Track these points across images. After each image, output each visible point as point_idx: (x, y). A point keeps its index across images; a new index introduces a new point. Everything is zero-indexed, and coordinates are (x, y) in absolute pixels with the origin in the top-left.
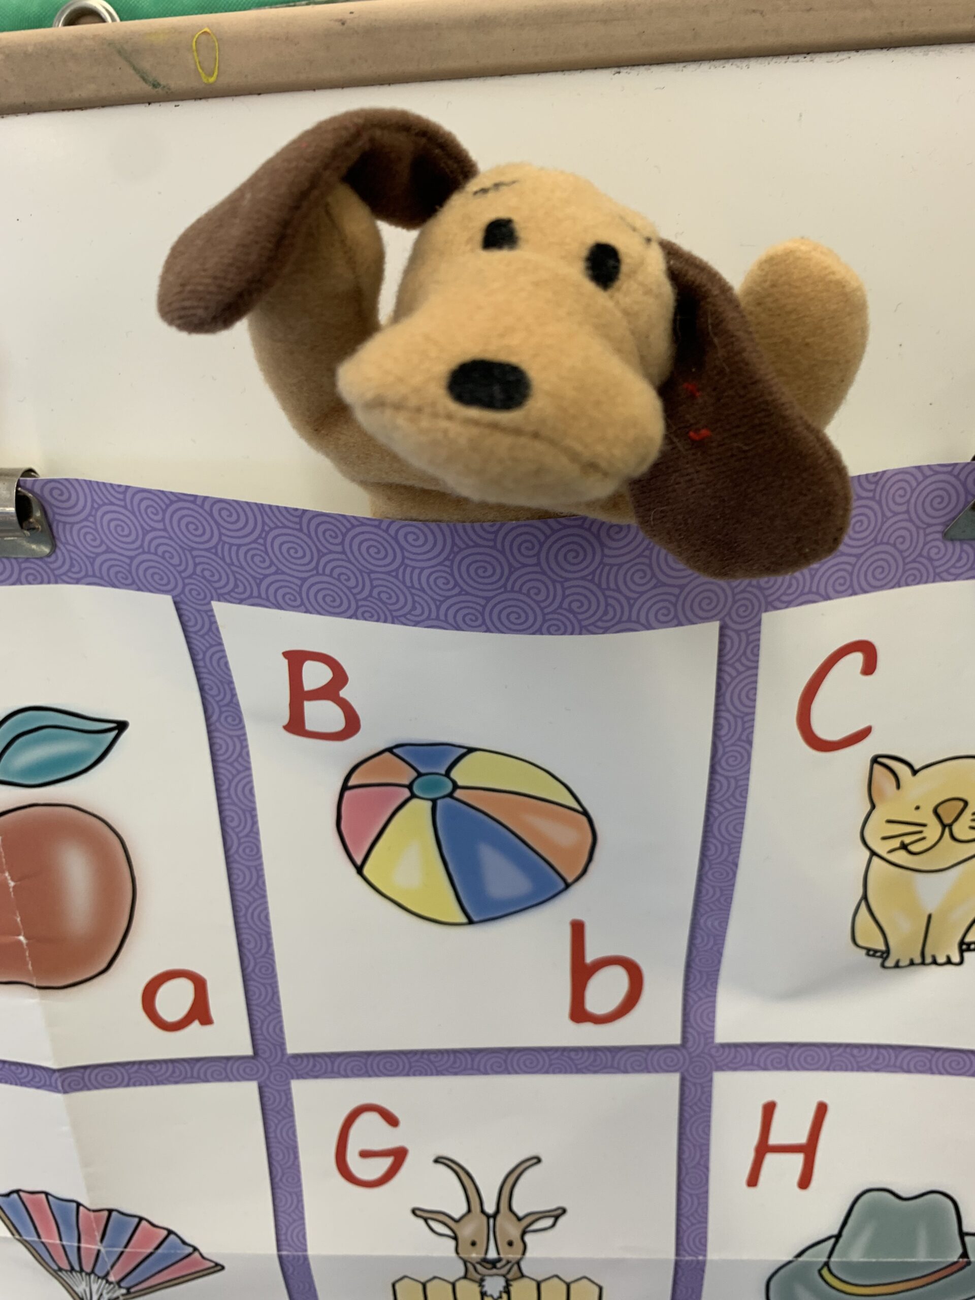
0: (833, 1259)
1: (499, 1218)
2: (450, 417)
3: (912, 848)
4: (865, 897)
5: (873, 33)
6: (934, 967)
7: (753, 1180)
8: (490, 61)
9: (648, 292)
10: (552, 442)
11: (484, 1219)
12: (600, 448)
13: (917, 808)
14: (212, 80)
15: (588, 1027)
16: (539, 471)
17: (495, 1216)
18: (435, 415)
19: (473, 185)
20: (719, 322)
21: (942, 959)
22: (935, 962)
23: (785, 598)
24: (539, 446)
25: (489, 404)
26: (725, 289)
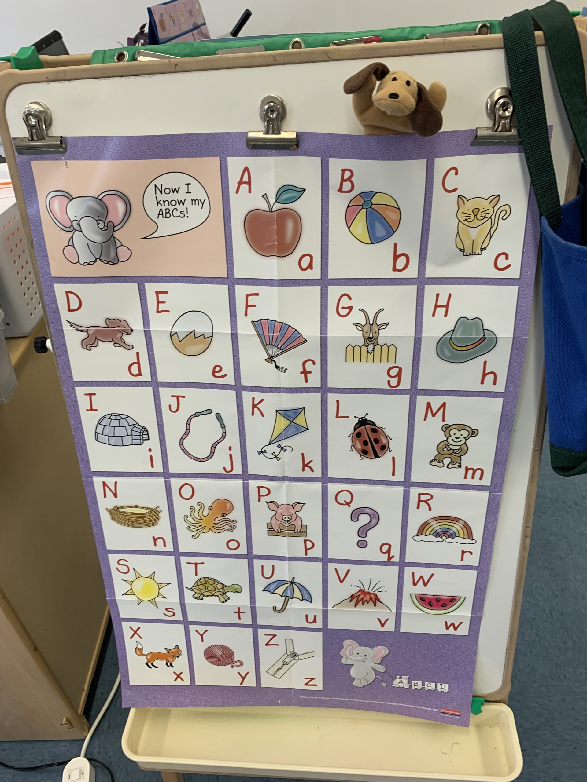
0: (452, 336)
1: (373, 325)
2: (389, 100)
3: (468, 220)
4: (458, 233)
5: (455, 50)
6: (475, 256)
7: (433, 315)
8: (389, 54)
9: (414, 87)
10: (401, 103)
11: (370, 325)
12: (407, 105)
13: (469, 210)
14: (340, 57)
15: (396, 272)
16: (400, 107)
17: (372, 325)
18: (387, 100)
19: (390, 73)
20: (424, 94)
21: (477, 254)
22: (475, 255)
23: (439, 156)
24: (400, 104)
25: (394, 98)
26: (425, 89)
